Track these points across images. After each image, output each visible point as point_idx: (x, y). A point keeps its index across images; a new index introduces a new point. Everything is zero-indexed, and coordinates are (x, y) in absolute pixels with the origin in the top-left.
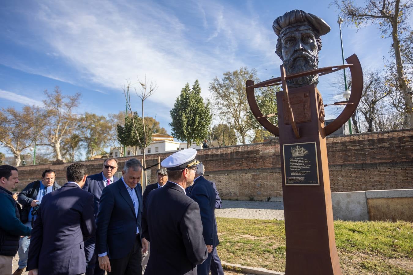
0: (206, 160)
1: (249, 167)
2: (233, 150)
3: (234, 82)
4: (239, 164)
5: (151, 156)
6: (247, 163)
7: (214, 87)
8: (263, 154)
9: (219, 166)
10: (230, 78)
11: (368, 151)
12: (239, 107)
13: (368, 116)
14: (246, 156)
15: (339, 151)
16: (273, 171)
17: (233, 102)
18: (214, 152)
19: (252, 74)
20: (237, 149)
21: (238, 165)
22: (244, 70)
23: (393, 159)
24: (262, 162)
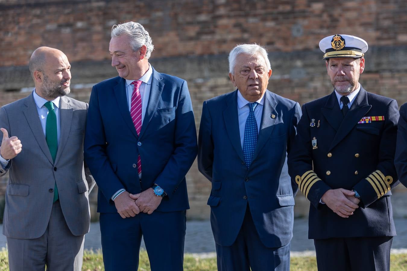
6: (242, 20)
9: (79, 35)
16: (379, 64)
21: (192, 31)
24: (325, 17)
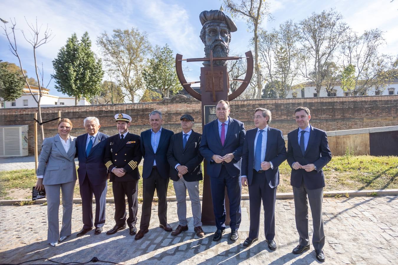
0: (100, 116)
1: (144, 123)
2: (129, 107)
3: (125, 41)
4: (135, 121)
5: (27, 110)
7: (102, 42)
10: (121, 37)
11: (235, 113)
12: (129, 66)
13: (232, 87)
14: (141, 113)
17: (123, 61)
18: (109, 108)
19: (143, 36)
22: (135, 31)
23: (249, 119)
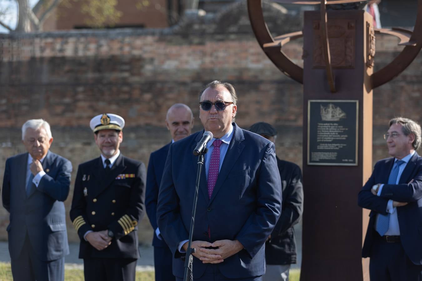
2: (42, 50)
6: (94, 104)
8: (155, 73)
14: (90, 75)
15: (412, 83)
20: (58, 46)
